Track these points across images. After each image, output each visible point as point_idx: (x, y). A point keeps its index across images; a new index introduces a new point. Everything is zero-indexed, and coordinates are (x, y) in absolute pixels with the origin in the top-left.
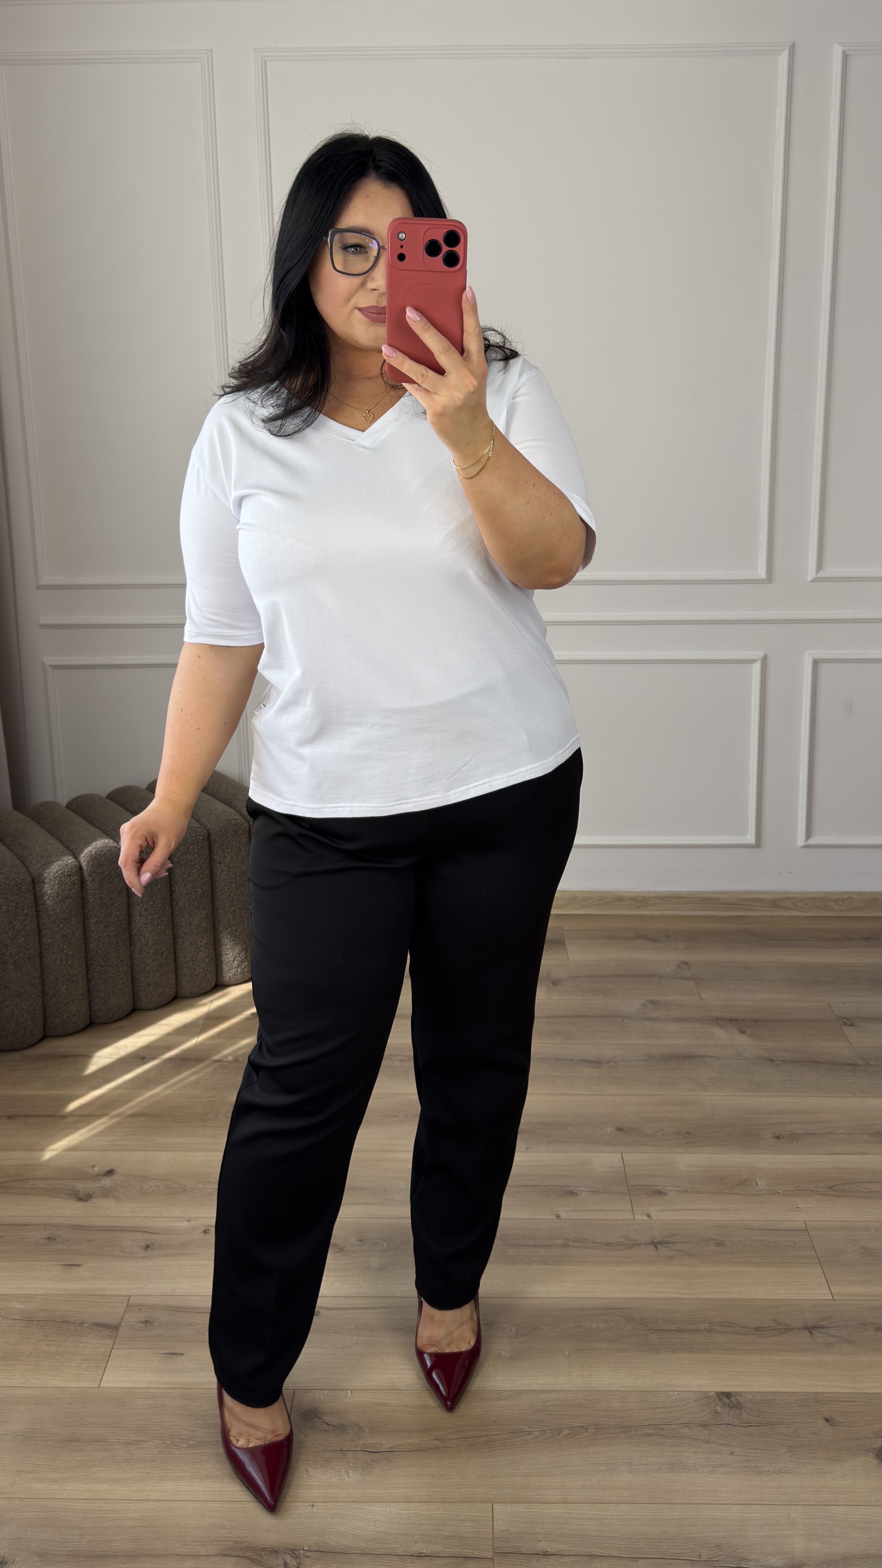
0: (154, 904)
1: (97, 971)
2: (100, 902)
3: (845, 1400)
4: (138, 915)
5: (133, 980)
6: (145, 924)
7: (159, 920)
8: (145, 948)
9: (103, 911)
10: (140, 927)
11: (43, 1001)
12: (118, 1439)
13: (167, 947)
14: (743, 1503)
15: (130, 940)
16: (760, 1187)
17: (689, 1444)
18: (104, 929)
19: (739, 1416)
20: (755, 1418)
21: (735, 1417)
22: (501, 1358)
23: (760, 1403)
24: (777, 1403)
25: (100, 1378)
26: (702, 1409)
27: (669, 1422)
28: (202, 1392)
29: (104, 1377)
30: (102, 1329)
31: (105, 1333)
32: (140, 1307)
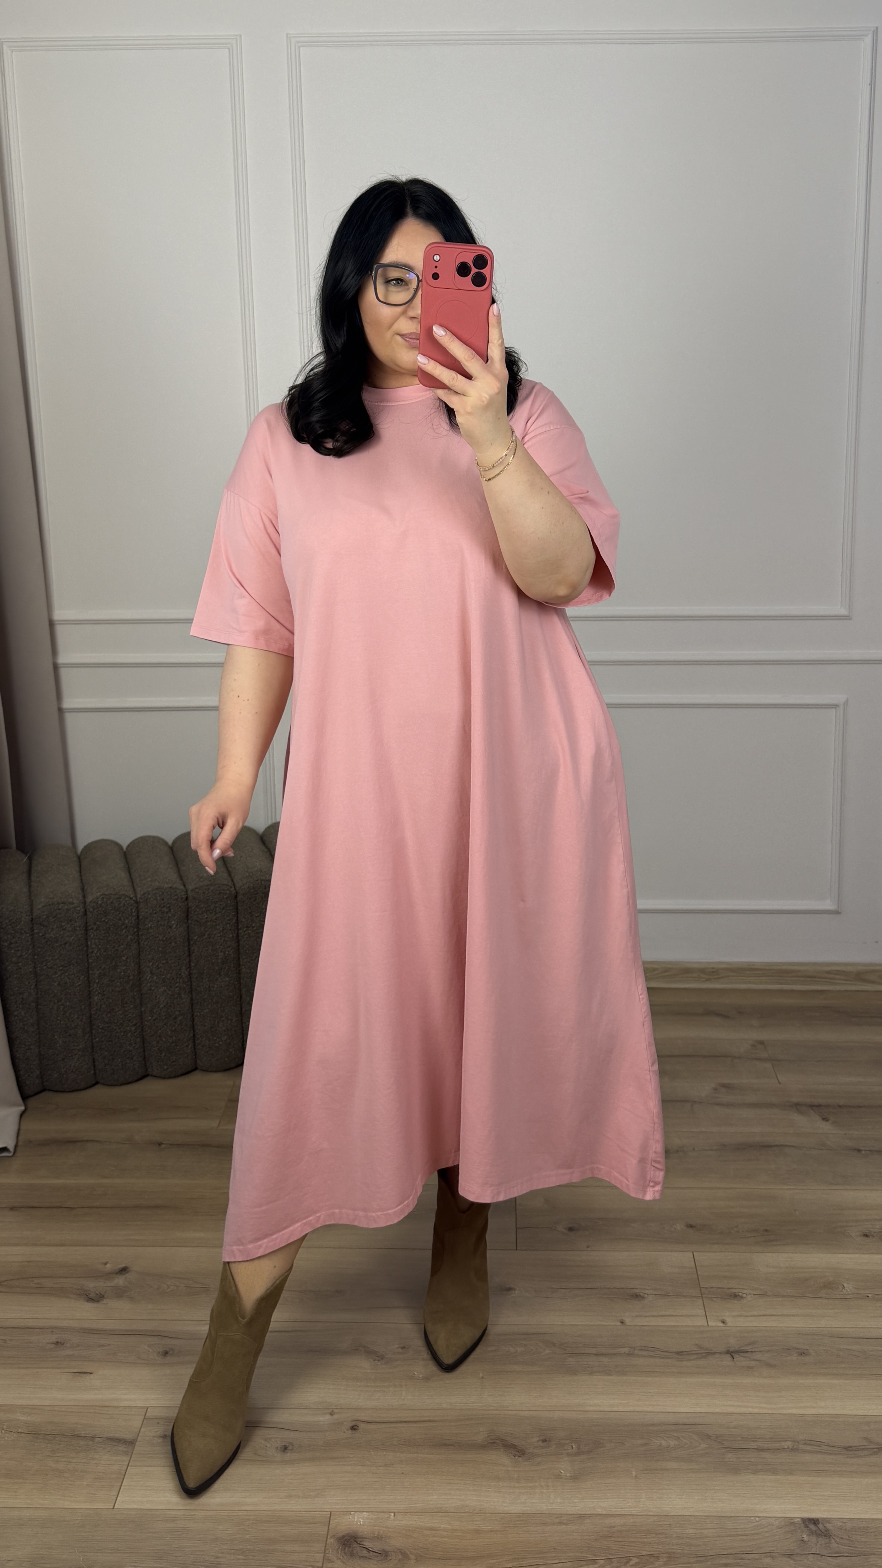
16: (847, 1291)
19: (827, 1545)
20: (846, 1547)
21: (824, 1545)
22: (561, 1478)
23: (852, 1531)
24: (870, 1531)
25: (115, 1498)
26: (787, 1537)
27: (750, 1551)
28: (231, 1514)
29: (118, 1498)
30: (115, 1444)
31: (120, 1448)
32: (159, 1420)
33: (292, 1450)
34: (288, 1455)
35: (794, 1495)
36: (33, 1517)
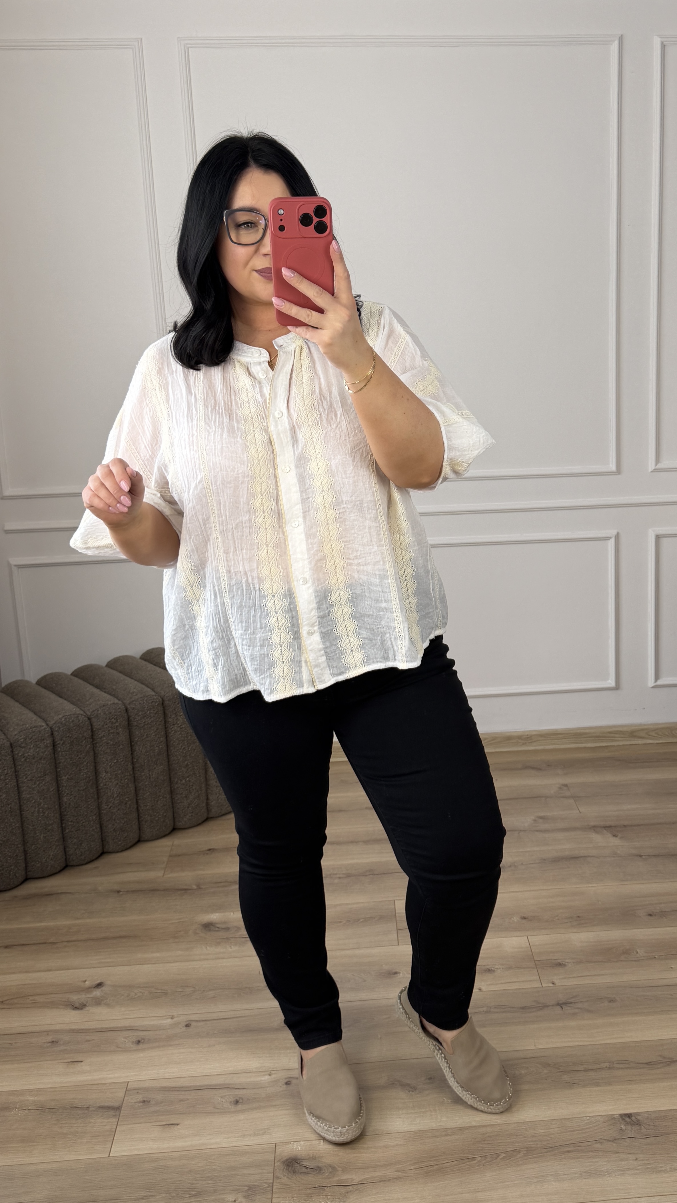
0: (117, 762)
1: (70, 820)
2: (71, 762)
4: (104, 772)
5: (101, 828)
6: (110, 779)
7: (123, 776)
8: (111, 799)
9: (73, 769)
10: (106, 782)
11: (25, 849)
13: (130, 798)
15: (98, 793)
16: (640, 954)
17: (602, 1155)
18: (75, 784)
19: (639, 1130)
20: (653, 1131)
21: (636, 1131)
22: (445, 1104)
23: (656, 1119)
24: (668, 1118)
25: (109, 1150)
26: (610, 1128)
27: (585, 1140)
28: (198, 1152)
29: (112, 1149)
30: (106, 1110)
31: (109, 1113)
32: (138, 1090)
33: (242, 1103)
34: (240, 1106)
35: (613, 1099)
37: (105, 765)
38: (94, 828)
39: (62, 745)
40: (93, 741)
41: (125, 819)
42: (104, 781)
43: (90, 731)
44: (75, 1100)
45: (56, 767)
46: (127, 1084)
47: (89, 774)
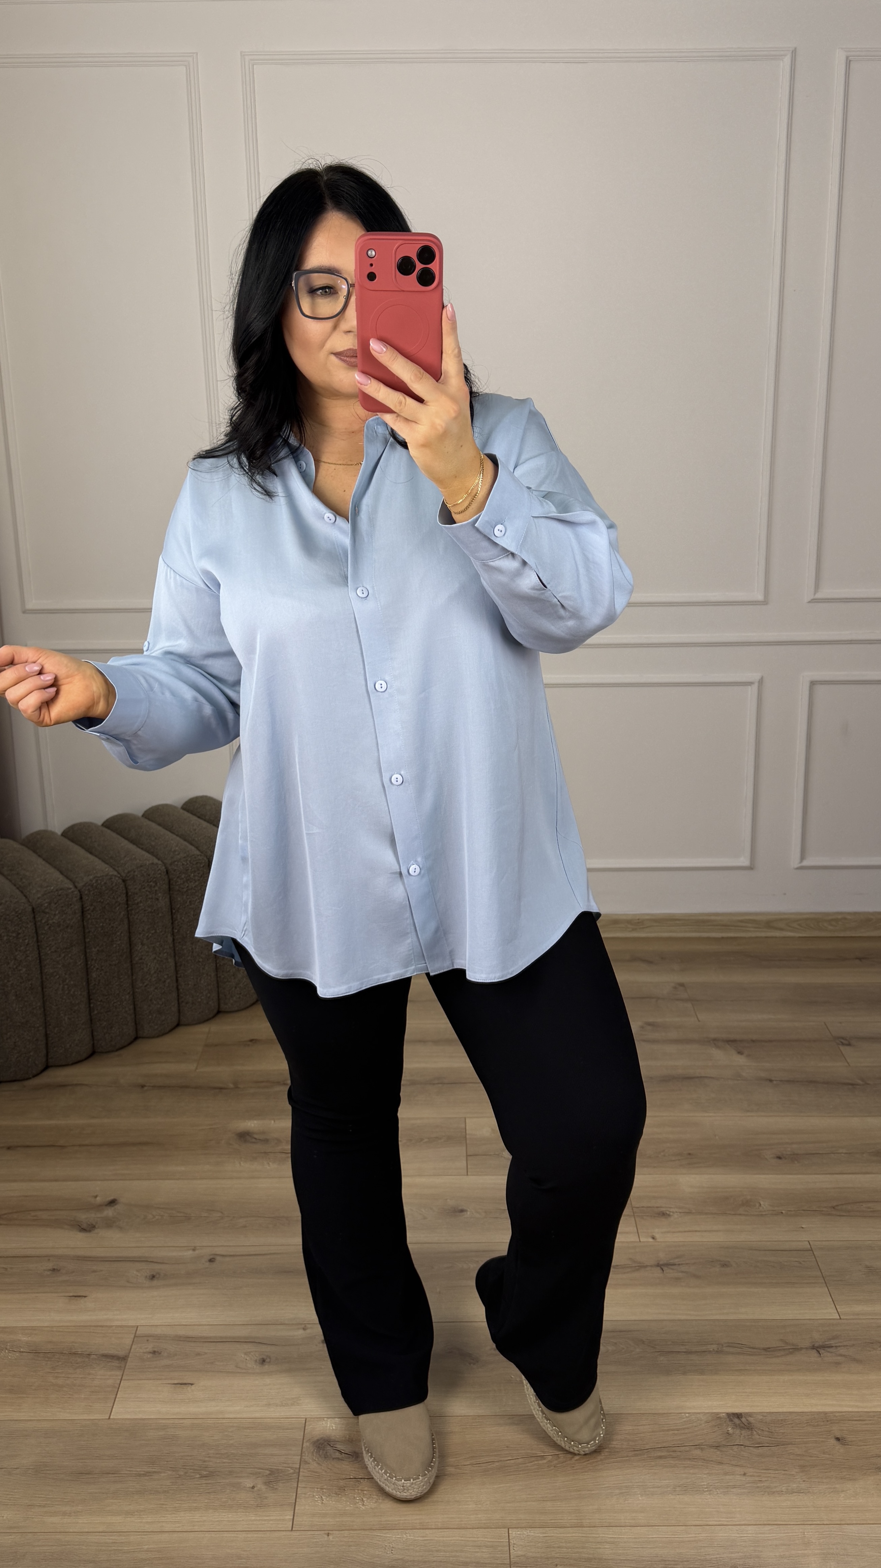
0: (155, 932)
1: (100, 1000)
2: (102, 931)
3: (855, 1419)
4: (140, 944)
5: (135, 1009)
6: (146, 952)
7: (162, 949)
8: (148, 976)
9: (104, 940)
10: (142, 955)
11: (46, 1032)
12: (132, 1471)
13: (169, 975)
14: (758, 1523)
15: (132, 969)
16: (763, 1208)
17: (702, 1465)
18: (105, 958)
19: (750, 1437)
20: (767, 1438)
21: (747, 1437)
22: (512, 1383)
23: (771, 1424)
24: (788, 1423)
25: (110, 1410)
26: (714, 1431)
27: (681, 1444)
28: (214, 1422)
29: (114, 1409)
30: (108, 1360)
31: (113, 1364)
32: (148, 1337)
33: (270, 1362)
34: (266, 1367)
35: (719, 1393)
36: (36, 1428)
37: (142, 935)
38: (127, 1009)
39: (92, 911)
40: (128, 907)
41: (163, 1000)
42: (140, 954)
43: (124, 896)
44: (74, 1344)
45: (84, 936)
46: (135, 1329)
47: (123, 945)
